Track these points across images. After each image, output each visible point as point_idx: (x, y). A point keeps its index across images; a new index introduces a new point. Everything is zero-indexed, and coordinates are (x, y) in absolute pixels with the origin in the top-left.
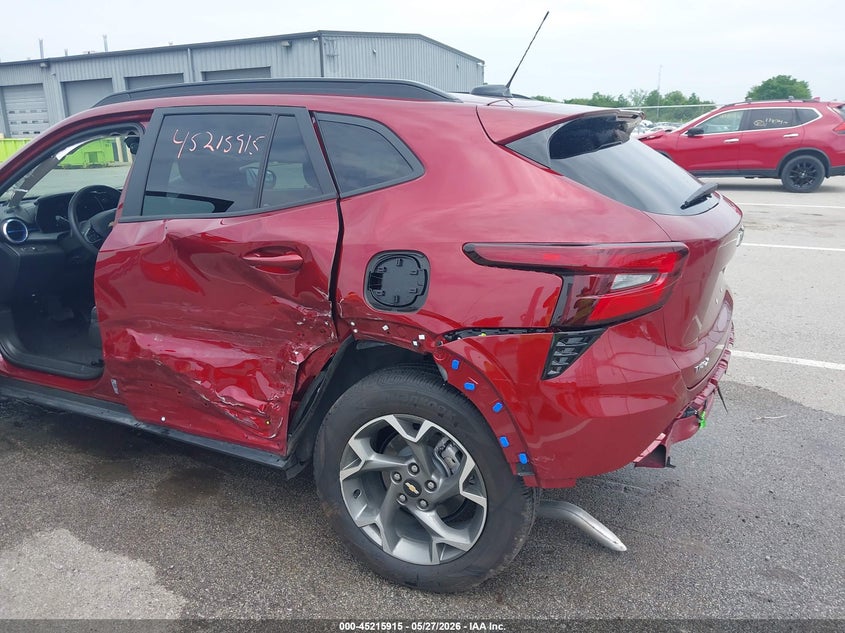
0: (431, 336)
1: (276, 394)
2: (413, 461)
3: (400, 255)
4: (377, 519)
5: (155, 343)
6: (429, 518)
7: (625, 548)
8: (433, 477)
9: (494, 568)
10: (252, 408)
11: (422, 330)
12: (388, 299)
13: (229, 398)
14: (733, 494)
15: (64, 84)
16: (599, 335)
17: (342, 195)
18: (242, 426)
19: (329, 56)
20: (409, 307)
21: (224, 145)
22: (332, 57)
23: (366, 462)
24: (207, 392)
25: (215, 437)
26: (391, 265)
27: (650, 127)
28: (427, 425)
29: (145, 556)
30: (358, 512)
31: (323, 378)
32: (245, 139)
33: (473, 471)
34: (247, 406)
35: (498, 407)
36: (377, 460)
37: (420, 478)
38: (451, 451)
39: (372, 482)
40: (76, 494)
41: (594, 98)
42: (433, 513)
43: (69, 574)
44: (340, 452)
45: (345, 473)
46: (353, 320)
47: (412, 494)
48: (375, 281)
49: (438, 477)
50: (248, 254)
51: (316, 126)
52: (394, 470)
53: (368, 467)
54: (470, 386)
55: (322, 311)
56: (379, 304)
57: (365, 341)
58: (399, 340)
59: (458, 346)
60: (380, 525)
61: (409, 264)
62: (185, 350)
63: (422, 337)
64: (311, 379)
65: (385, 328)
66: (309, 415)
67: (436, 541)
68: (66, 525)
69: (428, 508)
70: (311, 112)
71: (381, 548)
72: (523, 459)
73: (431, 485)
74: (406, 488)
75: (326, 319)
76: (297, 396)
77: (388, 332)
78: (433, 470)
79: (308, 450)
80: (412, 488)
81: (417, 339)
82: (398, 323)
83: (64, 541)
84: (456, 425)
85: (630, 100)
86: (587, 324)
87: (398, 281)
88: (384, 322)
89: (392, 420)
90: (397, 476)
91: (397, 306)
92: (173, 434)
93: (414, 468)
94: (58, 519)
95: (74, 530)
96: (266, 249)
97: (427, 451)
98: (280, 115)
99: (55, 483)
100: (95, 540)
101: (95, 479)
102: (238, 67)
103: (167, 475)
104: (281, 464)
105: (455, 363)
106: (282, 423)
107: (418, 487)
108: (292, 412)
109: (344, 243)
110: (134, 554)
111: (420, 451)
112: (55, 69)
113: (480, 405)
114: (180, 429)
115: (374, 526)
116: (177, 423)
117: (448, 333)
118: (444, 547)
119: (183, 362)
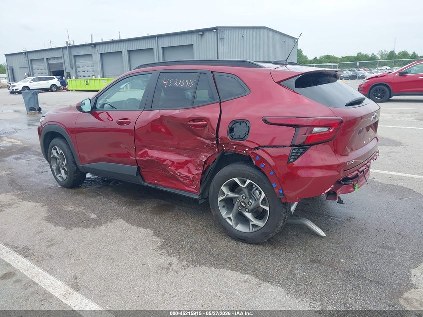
0: (250, 149)
1: (196, 172)
2: (244, 195)
3: (240, 121)
4: (231, 216)
5: (155, 154)
6: (249, 215)
7: (325, 235)
8: (251, 201)
9: (272, 233)
10: (188, 177)
11: (247, 147)
12: (236, 137)
13: (180, 173)
14: (377, 223)
15: (101, 54)
16: (308, 149)
17: (221, 101)
18: (184, 184)
19: (221, 38)
20: (243, 139)
21: (181, 83)
22: (222, 39)
23: (227, 195)
24: (172, 171)
25: (175, 188)
26: (237, 125)
27: (389, 70)
28: (248, 181)
29: (149, 228)
30: (224, 213)
31: (212, 166)
32: (189, 82)
33: (264, 198)
34: (186, 176)
35: (272, 173)
36: (231, 195)
37: (246, 201)
38: (257, 192)
39: (229, 203)
40: (123, 209)
41: (358, 55)
42: (250, 214)
43: (124, 231)
44: (218, 191)
45: (220, 199)
46: (223, 144)
47: (243, 207)
48: (231, 130)
49: (253, 201)
50: (189, 122)
51: (213, 77)
52: (237, 198)
53: (227, 197)
54: (262, 166)
55: (213, 141)
56: (233, 138)
57: (227, 152)
58: (239, 151)
59: (259, 152)
60: (232, 218)
61: (243, 124)
62: (165, 156)
63: (247, 149)
64: (208, 166)
65: (235, 147)
66: (208, 179)
67: (251, 223)
68: (121, 218)
69: (249, 212)
70: (212, 72)
71: (232, 226)
72: (281, 191)
73: (250, 203)
74: (241, 204)
75: (214, 144)
76: (203, 173)
77: (235, 148)
78: (251, 198)
79: (207, 194)
80: (243, 204)
81: (245, 150)
82: (239, 145)
83: (121, 223)
84: (258, 181)
85: (378, 56)
86: (306, 144)
87: (239, 130)
88: (234, 145)
89: (236, 180)
90: (238, 200)
91: (239, 139)
92: (159, 187)
93: (244, 197)
94: (119, 216)
95: (124, 220)
96: (195, 120)
97: (249, 192)
98: (201, 73)
99: (115, 206)
100: (132, 223)
101: (129, 205)
102: (178, 45)
103: (155, 205)
104: (197, 197)
105: (258, 158)
106: (198, 182)
107: (245, 204)
108: (202, 179)
109: (221, 117)
110: (145, 227)
111: (246, 191)
112: (97, 47)
113: (266, 173)
114: (161, 185)
115: (230, 218)
116: (161, 183)
117: (256, 148)
118: (254, 226)
119: (164, 160)
